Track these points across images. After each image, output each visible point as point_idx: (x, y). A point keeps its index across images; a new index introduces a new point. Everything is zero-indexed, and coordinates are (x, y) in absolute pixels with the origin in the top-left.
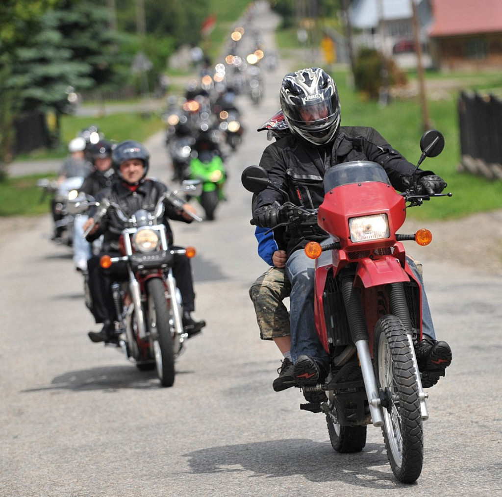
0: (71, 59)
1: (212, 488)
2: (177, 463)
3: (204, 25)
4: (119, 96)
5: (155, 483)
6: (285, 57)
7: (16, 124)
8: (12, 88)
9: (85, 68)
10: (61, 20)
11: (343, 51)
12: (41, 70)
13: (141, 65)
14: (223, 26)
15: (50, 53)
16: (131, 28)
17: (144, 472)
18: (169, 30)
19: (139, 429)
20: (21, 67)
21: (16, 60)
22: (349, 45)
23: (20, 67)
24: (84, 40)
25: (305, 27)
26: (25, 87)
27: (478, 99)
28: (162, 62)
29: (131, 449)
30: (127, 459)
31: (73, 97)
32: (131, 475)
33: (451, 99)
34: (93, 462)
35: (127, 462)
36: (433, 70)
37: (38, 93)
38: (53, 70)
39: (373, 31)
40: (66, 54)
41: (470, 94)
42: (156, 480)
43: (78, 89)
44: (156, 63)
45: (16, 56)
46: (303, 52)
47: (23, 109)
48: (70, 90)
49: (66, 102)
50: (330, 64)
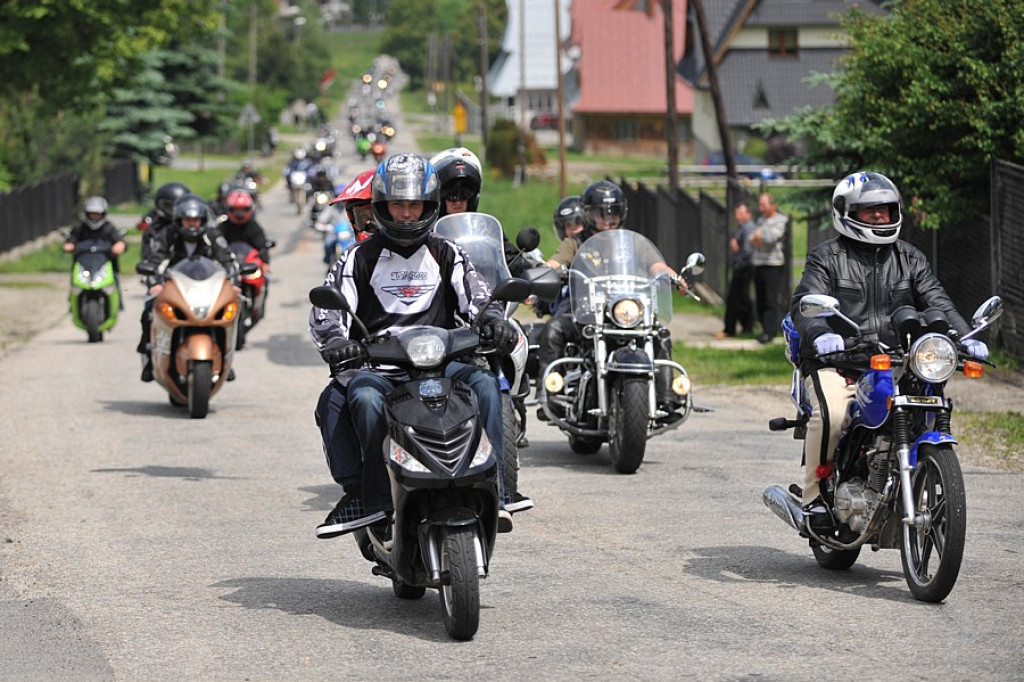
0: (172, 105)
3: (322, 80)
4: (222, 151)
6: (410, 121)
7: (106, 172)
8: (106, 131)
9: (188, 116)
10: (164, 60)
11: (477, 121)
12: (137, 114)
13: (250, 117)
14: (345, 81)
15: (150, 96)
16: (241, 75)
18: (283, 81)
20: (116, 109)
21: (113, 101)
22: (483, 115)
23: (114, 109)
24: (188, 84)
25: (435, 91)
26: (119, 132)
28: (273, 116)
31: (171, 148)
36: (576, 149)
37: (132, 139)
38: (152, 115)
39: (511, 101)
40: (168, 98)
43: (176, 139)
44: (267, 116)
45: (113, 97)
46: (431, 118)
47: (115, 156)
48: (167, 138)
49: (163, 151)
50: (459, 134)
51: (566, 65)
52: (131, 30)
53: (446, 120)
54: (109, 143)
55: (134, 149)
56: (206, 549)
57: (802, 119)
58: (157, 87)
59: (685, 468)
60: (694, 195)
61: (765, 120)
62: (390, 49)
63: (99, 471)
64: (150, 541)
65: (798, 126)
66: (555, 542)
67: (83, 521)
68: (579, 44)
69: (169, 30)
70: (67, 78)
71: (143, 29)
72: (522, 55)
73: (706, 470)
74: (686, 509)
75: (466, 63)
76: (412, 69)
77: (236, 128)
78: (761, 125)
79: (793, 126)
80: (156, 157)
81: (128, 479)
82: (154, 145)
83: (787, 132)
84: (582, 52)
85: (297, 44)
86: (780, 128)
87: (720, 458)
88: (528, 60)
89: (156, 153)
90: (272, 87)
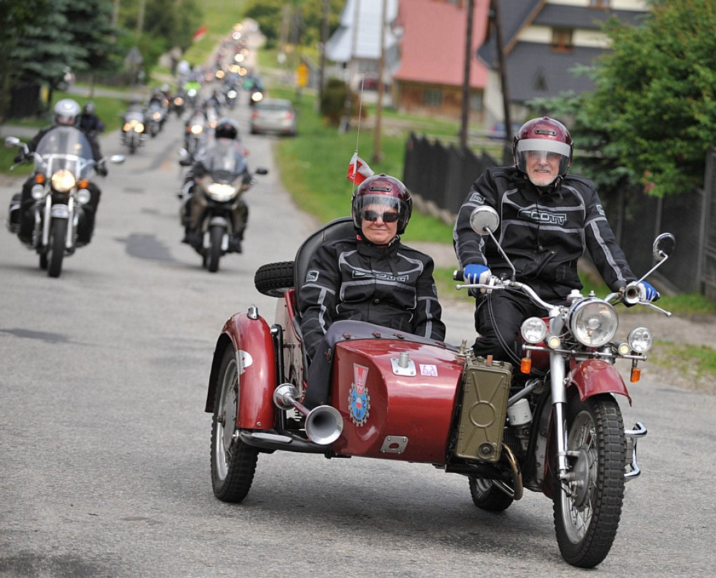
0: (71, 43)
1: (123, 443)
2: (96, 416)
3: (197, 33)
4: (111, 84)
5: (73, 430)
6: (263, 73)
7: (13, 91)
8: (17, 58)
9: (83, 52)
10: (69, 6)
11: (315, 78)
12: (43, 47)
14: (214, 37)
15: (54, 33)
16: (131, 25)
17: (66, 419)
18: (165, 31)
19: (69, 380)
20: (26, 41)
21: (22, 34)
22: (321, 73)
24: (87, 27)
25: (285, 51)
26: (27, 60)
27: (425, 141)
28: (152, 59)
29: (58, 396)
30: (53, 405)
31: (69, 77)
32: (54, 419)
33: (402, 138)
34: (22, 402)
35: (52, 407)
36: (391, 109)
37: (37, 67)
38: (55, 49)
39: (344, 65)
40: (69, 37)
41: (419, 135)
42: (75, 428)
43: (74, 69)
44: (148, 59)
45: (23, 31)
46: (279, 72)
47: (22, 79)
48: (67, 69)
49: (61, 79)
50: (299, 88)
51: (390, 40)
53: (292, 74)
54: (19, 69)
55: (37, 75)
57: (566, 101)
58: (61, 27)
60: (478, 153)
62: (253, 14)
68: (403, 25)
72: (356, 30)
75: (312, 32)
76: (268, 32)
77: (122, 65)
78: (533, 102)
80: (56, 84)
82: (54, 73)
83: (553, 110)
84: (405, 32)
85: (178, 3)
86: (548, 106)
88: (361, 35)
89: (56, 81)
90: (155, 37)
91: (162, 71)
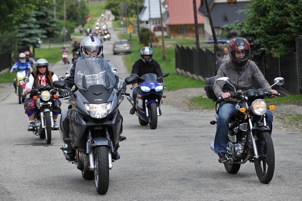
0: (39, 28)
3: (87, 18)
4: (57, 42)
6: (115, 30)
7: (19, 50)
8: (19, 37)
9: (45, 32)
10: (36, 14)
11: (136, 29)
12: (28, 32)
14: (94, 18)
15: (32, 26)
16: (61, 18)
18: (75, 19)
20: (22, 30)
21: (20, 28)
22: (138, 27)
24: (43, 22)
26: (23, 37)
27: (182, 48)
28: (72, 30)
31: (40, 42)
36: (168, 37)
37: (27, 40)
38: (33, 32)
39: (147, 22)
40: (38, 26)
43: (41, 38)
44: (70, 31)
45: (20, 26)
46: (122, 29)
47: (22, 45)
48: (39, 39)
49: (37, 43)
50: (131, 33)
51: (164, 10)
52: (24, 5)
53: (127, 29)
54: (20, 41)
55: (28, 43)
56: (50, 168)
57: (236, 24)
58: (34, 23)
59: (201, 136)
60: (204, 50)
61: (225, 25)
62: (108, 7)
63: (17, 145)
64: (33, 167)
65: (235, 27)
66: (160, 161)
67: (12, 161)
68: (168, 4)
69: (37, 5)
70: (5, 21)
71: (28, 5)
72: (149, 8)
73: (208, 137)
74: (201, 149)
75: (133, 11)
76: (115, 13)
77: (60, 35)
78: (223, 27)
79: (234, 27)
81: (26, 147)
82: (34, 41)
83: (232, 29)
84: (169, 6)
85: (79, 7)
86: (230, 27)
87: (213, 133)
88: (151, 9)
89: (35, 44)
90: (71, 21)
91: (76, 35)
